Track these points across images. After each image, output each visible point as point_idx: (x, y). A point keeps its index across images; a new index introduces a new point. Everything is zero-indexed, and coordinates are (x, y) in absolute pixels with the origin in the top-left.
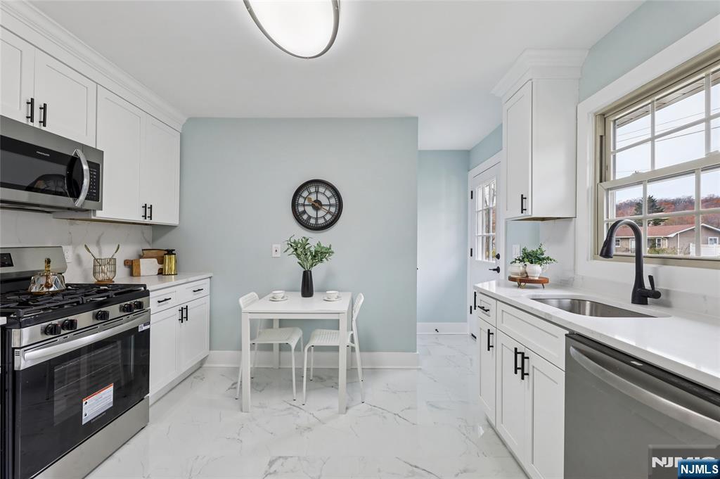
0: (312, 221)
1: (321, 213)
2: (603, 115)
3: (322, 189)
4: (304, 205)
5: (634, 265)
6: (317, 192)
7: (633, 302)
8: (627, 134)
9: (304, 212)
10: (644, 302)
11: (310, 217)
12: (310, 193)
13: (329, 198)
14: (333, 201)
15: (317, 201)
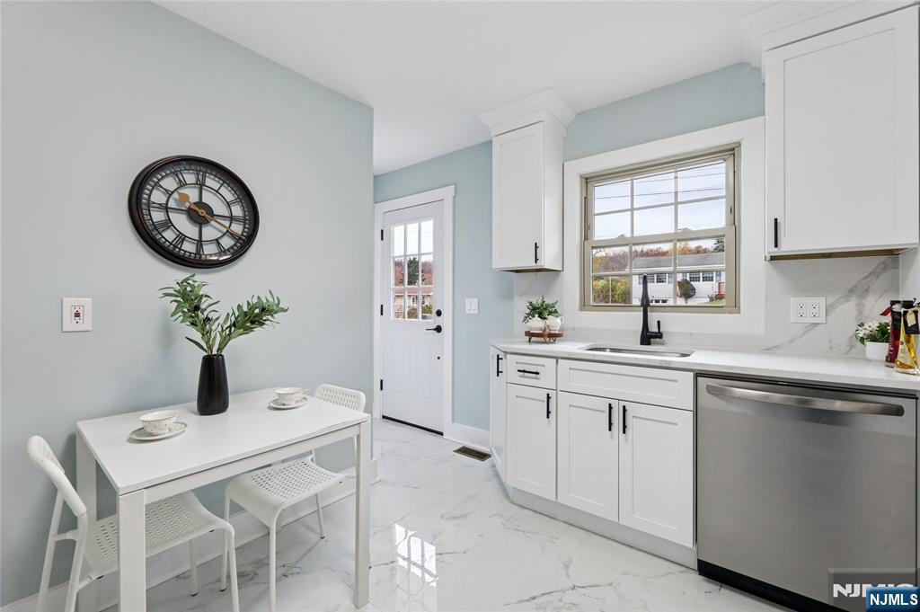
0: (189, 247)
1: (210, 232)
2: (586, 179)
3: (211, 182)
4: (166, 208)
5: (642, 313)
6: (201, 185)
7: (642, 343)
8: (606, 197)
9: (168, 224)
10: (649, 344)
11: (182, 237)
12: (182, 184)
13: (229, 205)
14: (237, 211)
15: (200, 204)
